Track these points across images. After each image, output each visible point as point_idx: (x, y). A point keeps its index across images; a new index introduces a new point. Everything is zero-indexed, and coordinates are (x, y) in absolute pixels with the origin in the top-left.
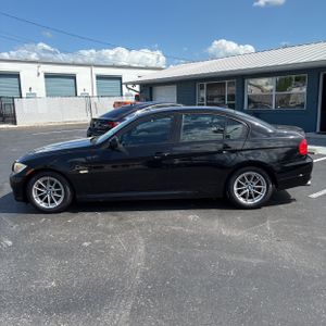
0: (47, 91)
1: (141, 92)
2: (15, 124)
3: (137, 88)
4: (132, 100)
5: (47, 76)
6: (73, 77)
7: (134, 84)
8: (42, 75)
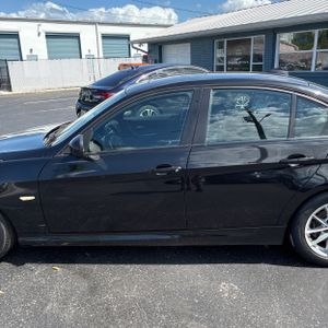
0: (49, 52)
1: (149, 52)
2: (10, 90)
3: (145, 47)
4: (139, 61)
5: (49, 36)
6: (77, 37)
7: (141, 42)
8: (43, 35)
